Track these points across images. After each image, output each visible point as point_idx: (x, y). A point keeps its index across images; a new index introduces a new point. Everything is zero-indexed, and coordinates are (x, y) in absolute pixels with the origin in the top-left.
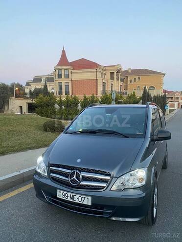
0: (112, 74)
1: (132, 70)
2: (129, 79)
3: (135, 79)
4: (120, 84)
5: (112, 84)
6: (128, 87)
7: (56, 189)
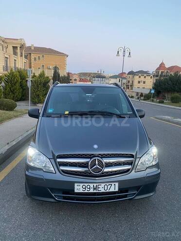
0: (15, 48)
1: (35, 47)
2: (33, 56)
3: (39, 57)
4: (24, 61)
5: (15, 60)
6: (32, 66)
7: (73, 183)
